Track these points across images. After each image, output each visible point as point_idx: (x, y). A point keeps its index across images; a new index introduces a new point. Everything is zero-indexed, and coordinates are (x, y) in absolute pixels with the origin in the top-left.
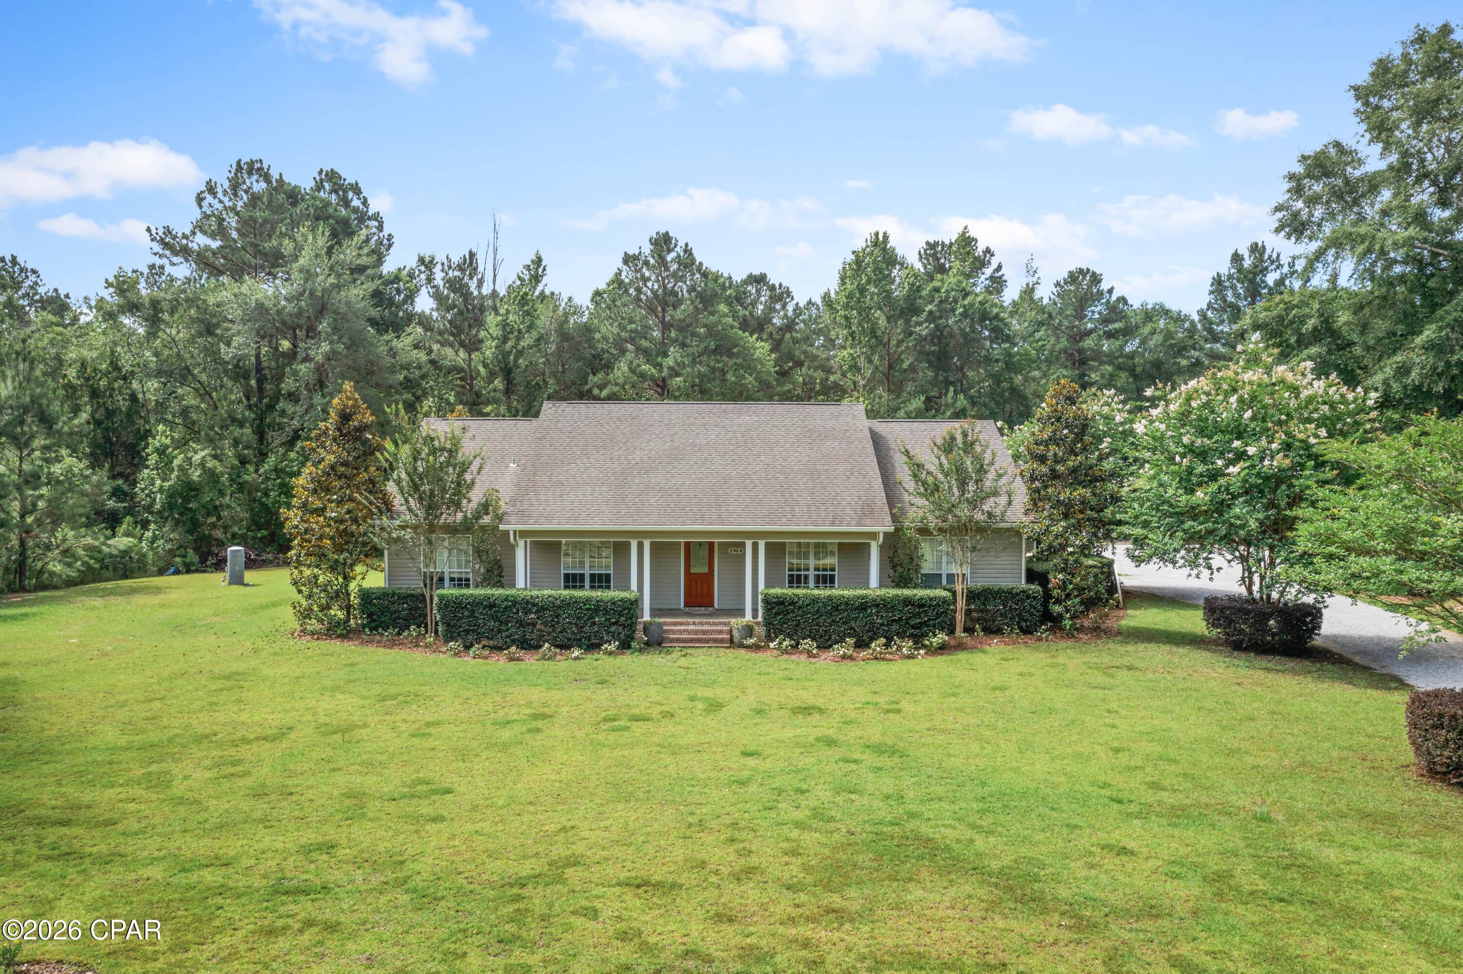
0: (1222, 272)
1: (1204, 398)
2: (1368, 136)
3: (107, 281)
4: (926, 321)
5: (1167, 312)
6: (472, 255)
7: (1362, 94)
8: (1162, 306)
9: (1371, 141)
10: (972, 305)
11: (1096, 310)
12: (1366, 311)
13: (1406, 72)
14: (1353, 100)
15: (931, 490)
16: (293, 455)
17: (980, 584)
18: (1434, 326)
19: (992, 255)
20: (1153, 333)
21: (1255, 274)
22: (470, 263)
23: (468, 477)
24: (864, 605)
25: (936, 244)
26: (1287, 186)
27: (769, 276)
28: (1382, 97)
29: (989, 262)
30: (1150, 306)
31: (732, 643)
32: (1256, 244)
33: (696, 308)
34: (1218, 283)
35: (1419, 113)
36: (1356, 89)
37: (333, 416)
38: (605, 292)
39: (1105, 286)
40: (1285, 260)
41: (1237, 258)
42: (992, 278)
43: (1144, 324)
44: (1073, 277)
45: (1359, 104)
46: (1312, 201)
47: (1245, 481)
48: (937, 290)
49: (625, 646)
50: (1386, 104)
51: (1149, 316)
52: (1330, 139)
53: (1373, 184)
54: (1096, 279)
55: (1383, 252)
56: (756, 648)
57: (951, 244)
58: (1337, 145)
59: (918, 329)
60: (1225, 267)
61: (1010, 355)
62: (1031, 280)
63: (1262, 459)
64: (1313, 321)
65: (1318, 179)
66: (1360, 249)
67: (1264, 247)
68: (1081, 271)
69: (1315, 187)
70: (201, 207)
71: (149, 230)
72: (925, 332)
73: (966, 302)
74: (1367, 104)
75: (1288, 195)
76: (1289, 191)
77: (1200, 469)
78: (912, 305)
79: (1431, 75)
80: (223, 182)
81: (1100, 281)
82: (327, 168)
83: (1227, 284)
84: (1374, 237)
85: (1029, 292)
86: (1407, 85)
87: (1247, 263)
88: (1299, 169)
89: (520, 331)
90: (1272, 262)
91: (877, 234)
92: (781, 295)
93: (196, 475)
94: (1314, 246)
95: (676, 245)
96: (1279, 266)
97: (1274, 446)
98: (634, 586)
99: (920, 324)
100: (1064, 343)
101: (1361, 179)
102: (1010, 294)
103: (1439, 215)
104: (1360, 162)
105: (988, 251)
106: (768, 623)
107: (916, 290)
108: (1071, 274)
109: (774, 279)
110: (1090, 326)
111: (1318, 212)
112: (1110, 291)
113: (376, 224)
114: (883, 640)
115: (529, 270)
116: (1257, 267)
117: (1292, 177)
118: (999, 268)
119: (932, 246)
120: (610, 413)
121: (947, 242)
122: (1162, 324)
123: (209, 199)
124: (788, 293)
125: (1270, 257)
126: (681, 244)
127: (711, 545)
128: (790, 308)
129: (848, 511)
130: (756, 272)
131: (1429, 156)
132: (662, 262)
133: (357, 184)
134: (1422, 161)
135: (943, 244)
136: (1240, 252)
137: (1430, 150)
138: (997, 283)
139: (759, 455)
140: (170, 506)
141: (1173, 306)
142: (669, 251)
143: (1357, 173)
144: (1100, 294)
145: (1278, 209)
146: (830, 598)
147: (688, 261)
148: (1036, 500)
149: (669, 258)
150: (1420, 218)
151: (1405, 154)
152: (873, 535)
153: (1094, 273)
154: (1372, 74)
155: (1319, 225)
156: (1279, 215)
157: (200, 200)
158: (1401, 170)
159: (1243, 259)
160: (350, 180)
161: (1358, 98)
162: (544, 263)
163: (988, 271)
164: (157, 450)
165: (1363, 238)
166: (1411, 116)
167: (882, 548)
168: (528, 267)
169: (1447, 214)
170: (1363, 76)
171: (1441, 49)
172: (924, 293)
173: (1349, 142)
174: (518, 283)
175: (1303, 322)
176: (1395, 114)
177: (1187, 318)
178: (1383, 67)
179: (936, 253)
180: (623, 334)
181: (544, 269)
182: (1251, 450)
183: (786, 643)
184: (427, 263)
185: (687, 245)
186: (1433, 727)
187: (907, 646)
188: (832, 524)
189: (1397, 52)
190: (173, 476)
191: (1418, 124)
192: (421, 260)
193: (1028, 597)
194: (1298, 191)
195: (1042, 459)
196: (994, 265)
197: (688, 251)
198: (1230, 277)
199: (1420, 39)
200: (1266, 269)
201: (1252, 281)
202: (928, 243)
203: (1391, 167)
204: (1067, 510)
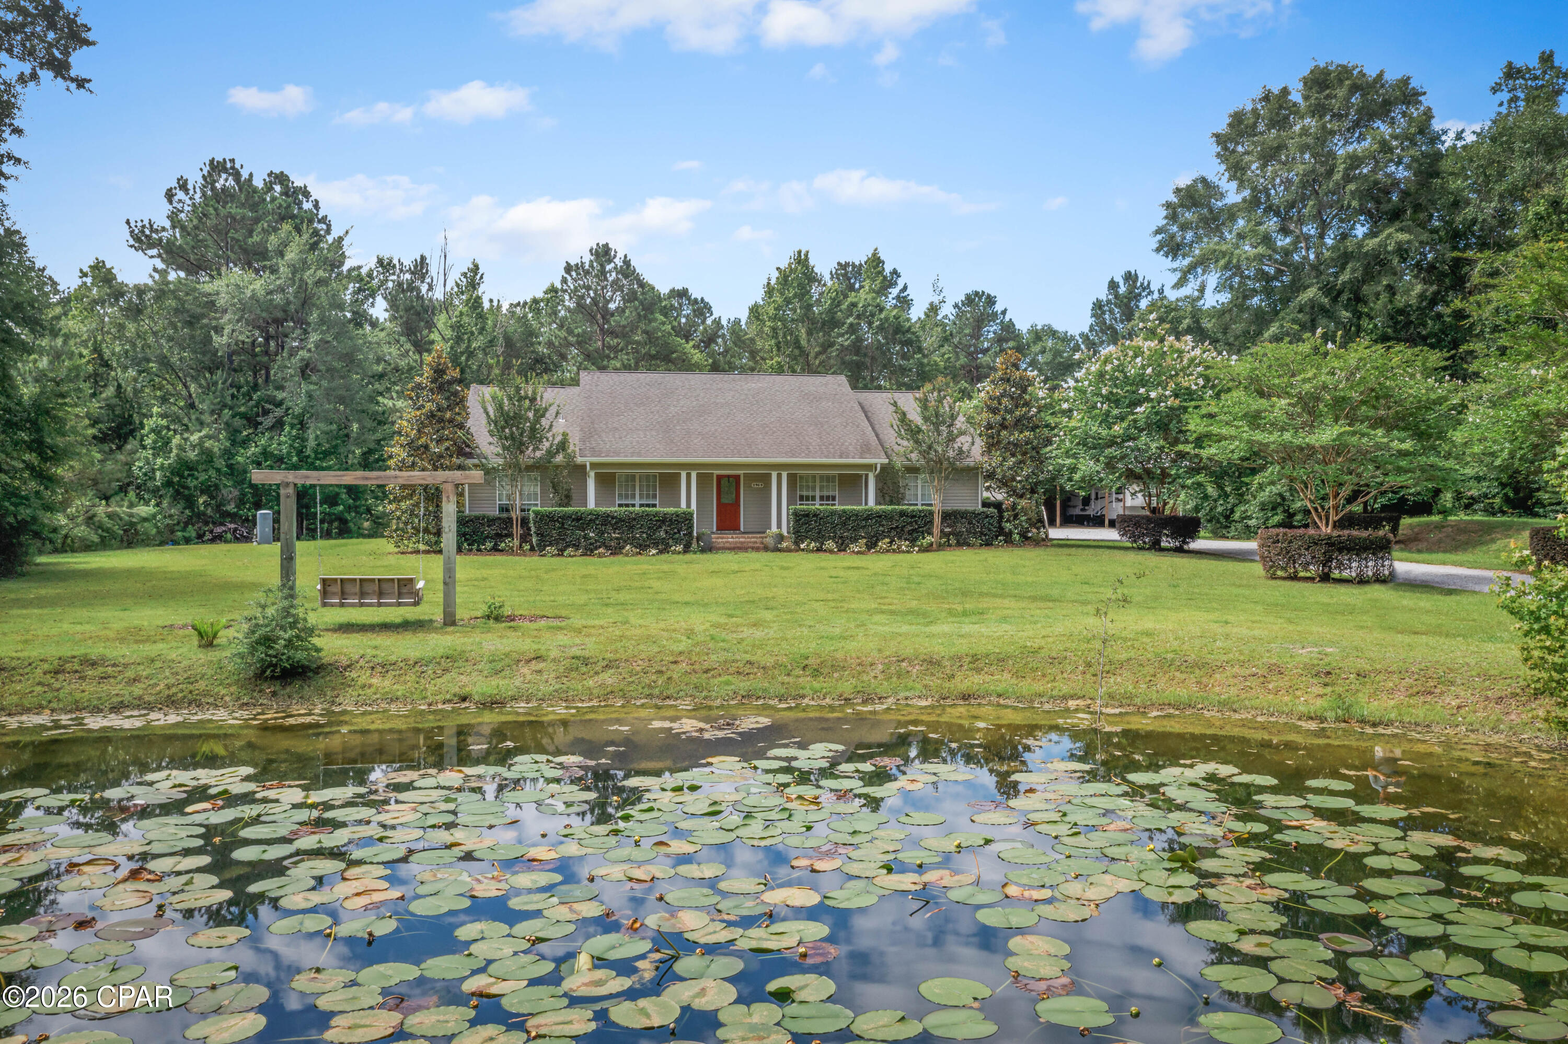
0: (1100, 298)
1: (1116, 362)
2: (1227, 175)
3: (81, 271)
4: (847, 333)
5: (1053, 333)
6: (423, 258)
7: (1219, 138)
8: (1049, 327)
9: (1230, 180)
10: (887, 319)
11: (991, 330)
12: (1227, 316)
13: (1255, 125)
14: (1215, 145)
15: (913, 432)
16: (283, 439)
17: (949, 508)
18: (1277, 324)
19: (899, 276)
20: (1043, 352)
21: (1130, 300)
22: (420, 268)
23: (544, 422)
24: (869, 516)
25: (847, 264)
26: (1165, 213)
27: (690, 291)
28: (1237, 143)
29: (896, 284)
30: (1039, 327)
31: (766, 549)
32: (1129, 273)
33: (639, 314)
34: (1098, 306)
35: (1264, 157)
36: (1217, 136)
37: (427, 372)
38: (542, 300)
39: (999, 308)
40: (1155, 287)
41: (1113, 285)
42: (898, 298)
43: (1035, 343)
44: (970, 300)
45: (1219, 149)
46: (1184, 227)
47: (1148, 417)
48: (854, 305)
49: (687, 549)
50: (1240, 149)
51: (1038, 335)
52: (1195, 175)
53: (1231, 213)
54: (991, 301)
55: (1238, 267)
56: (788, 550)
57: (861, 265)
58: (1204, 180)
59: (840, 339)
60: (1103, 294)
61: (922, 364)
62: (936, 299)
63: (1159, 403)
64: (1187, 320)
65: (1189, 209)
66: (1222, 262)
67: (1136, 275)
68: (977, 293)
69: (1187, 214)
70: (171, 202)
71: (128, 222)
72: (846, 343)
73: (882, 316)
74: (1226, 149)
75: (1165, 222)
76: (1166, 217)
77: (1115, 412)
78: (833, 318)
79: (1274, 127)
80: (195, 178)
81: (994, 303)
82: (277, 171)
83: (1106, 308)
84: (1232, 254)
85: (933, 309)
86: (1255, 135)
87: (1122, 289)
88: (1174, 199)
89: (472, 333)
90: (1144, 289)
91: (800, 252)
92: (702, 308)
93: (192, 455)
94: (1187, 262)
95: (615, 256)
96: (1149, 293)
97: (1167, 393)
98: (683, 505)
99: (842, 335)
100: (963, 360)
101: (1221, 210)
102: (916, 313)
103: (1283, 242)
104: (1222, 195)
105: (895, 272)
106: (796, 532)
107: (836, 303)
108: (968, 297)
109: (695, 294)
110: (986, 345)
111: (1189, 236)
112: (1004, 312)
113: (324, 227)
114: (887, 540)
115: (466, 277)
116: (1130, 293)
117: (1168, 205)
118: (905, 288)
119: (843, 266)
120: (638, 380)
121: (857, 263)
122: (1050, 343)
123: (180, 195)
124: (709, 308)
125: (1142, 284)
126: (620, 255)
127: (737, 477)
128: (709, 321)
129: (851, 448)
130: (679, 287)
131: (1273, 192)
132: (603, 273)
133: (305, 187)
134: (1268, 196)
135: (854, 265)
136: (1116, 280)
137: (1274, 186)
138: (904, 302)
139: (771, 411)
140: (168, 483)
141: (1059, 327)
142: (610, 261)
143: (1220, 204)
144: (995, 315)
145: (1158, 231)
146: (844, 511)
147: (627, 269)
148: (992, 445)
149: (609, 267)
150: (1267, 240)
151: (1254, 189)
152: (870, 467)
153: (989, 296)
154: (1230, 125)
155: (1191, 246)
156: (1159, 237)
157: (170, 195)
158: (1253, 203)
159: (1118, 286)
160: (298, 183)
161: (1218, 143)
162: (481, 271)
163: (894, 292)
164: (153, 431)
165: (1224, 254)
166: (1259, 159)
167: (878, 478)
168: (465, 275)
169: (1288, 240)
170: (1222, 125)
171: (1281, 107)
172: (844, 307)
173: (1211, 177)
174: (456, 289)
175: (1180, 322)
176: (1247, 158)
177: (1072, 338)
178: (1237, 118)
179: (846, 273)
180: (570, 339)
181: (481, 277)
182: (1153, 395)
183: (813, 544)
184: (385, 265)
185: (626, 256)
186: (1274, 543)
187: (904, 545)
188: (841, 457)
189: (1249, 107)
190: (172, 455)
191: (1263, 167)
192: (380, 262)
193: (987, 517)
194: (1173, 217)
195: (994, 411)
196: (900, 286)
197: (627, 262)
198: (1109, 302)
199: (1266, 98)
200: (1140, 295)
201: (1127, 306)
202: (839, 264)
203: (1244, 200)
204: (1013, 448)
